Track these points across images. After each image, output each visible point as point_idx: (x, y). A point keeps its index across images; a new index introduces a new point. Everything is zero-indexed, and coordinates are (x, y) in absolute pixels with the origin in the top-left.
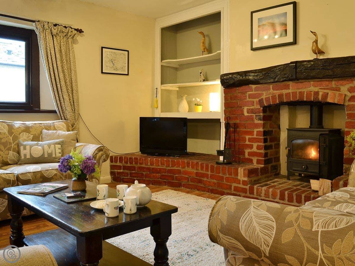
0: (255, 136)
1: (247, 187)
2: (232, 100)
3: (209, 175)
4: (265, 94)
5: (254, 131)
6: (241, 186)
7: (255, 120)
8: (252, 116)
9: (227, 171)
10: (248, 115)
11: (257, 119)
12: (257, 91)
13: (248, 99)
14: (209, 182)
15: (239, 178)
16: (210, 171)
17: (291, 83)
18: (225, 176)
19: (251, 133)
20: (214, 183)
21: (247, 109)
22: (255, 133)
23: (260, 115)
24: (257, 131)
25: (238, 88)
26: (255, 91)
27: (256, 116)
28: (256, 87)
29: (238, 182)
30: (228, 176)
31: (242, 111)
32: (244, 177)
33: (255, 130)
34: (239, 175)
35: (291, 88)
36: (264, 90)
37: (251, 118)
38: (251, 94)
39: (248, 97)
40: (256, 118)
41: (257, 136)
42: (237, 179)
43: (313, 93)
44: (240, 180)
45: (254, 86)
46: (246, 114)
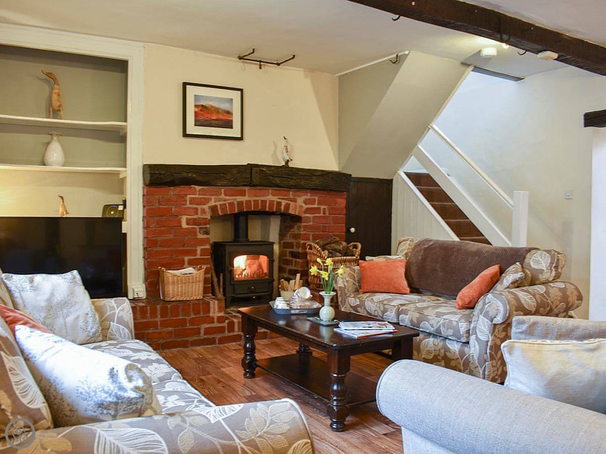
0: (198, 256)
1: (225, 324)
2: (161, 205)
3: (159, 323)
4: (213, 200)
5: (197, 250)
6: (216, 325)
7: (198, 234)
8: (194, 228)
9: (191, 310)
10: (188, 228)
11: (202, 232)
12: (203, 195)
13: (188, 205)
14: (160, 333)
15: (211, 314)
16: (159, 316)
17: (247, 188)
18: (188, 318)
19: (194, 252)
20: (169, 333)
21: (187, 218)
22: (199, 252)
23: (206, 228)
24: (202, 249)
25: (172, 188)
26: (199, 195)
27: (200, 228)
28: (202, 189)
29: (212, 320)
30: (193, 316)
31: (180, 222)
32: (220, 311)
33: (199, 249)
34: (212, 310)
35: (247, 194)
36: (213, 195)
37: (192, 232)
38: (193, 198)
39: (188, 202)
40: (200, 232)
41: (201, 255)
42: (209, 316)
43: (275, 203)
44: (213, 318)
45: (198, 188)
46: (184, 225)
